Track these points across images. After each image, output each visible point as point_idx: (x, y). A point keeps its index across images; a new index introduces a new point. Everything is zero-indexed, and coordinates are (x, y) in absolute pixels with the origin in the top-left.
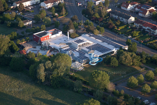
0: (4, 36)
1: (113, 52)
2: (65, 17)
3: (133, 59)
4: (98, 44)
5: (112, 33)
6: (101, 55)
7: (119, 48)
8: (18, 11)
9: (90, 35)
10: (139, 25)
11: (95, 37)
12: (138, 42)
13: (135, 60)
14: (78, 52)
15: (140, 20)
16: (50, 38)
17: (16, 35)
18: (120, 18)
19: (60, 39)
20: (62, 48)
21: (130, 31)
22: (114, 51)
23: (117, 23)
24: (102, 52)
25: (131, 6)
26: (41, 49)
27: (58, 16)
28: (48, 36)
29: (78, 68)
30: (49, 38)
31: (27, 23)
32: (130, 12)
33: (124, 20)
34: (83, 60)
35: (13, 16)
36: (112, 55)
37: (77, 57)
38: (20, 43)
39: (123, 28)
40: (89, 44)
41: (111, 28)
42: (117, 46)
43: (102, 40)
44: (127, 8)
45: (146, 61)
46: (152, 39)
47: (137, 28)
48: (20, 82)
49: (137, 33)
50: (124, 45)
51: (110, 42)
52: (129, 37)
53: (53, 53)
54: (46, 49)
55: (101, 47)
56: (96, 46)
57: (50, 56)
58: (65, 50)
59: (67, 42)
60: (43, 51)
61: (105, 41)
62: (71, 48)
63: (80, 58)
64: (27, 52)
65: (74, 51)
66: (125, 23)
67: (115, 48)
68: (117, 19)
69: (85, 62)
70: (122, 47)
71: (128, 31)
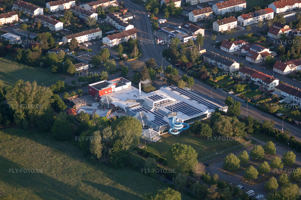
0: (45, 88)
1: (205, 115)
2: (138, 59)
3: (234, 127)
4: (184, 103)
5: (204, 86)
6: (187, 119)
7: (214, 109)
8: (70, 49)
9: (173, 89)
10: (245, 74)
11: (179, 92)
12: (244, 101)
13: (237, 128)
14: (154, 113)
15: (247, 68)
16: (113, 91)
17: (63, 86)
18: (218, 64)
19: (128, 94)
20: (130, 108)
21: (232, 84)
22: (207, 114)
23: (213, 70)
24: (188, 115)
25: (235, 46)
26: (99, 108)
27: (127, 59)
28: (111, 89)
29: (152, 138)
30: (111, 91)
31: (82, 68)
32: (234, 55)
33: (223, 66)
34: (160, 127)
35: (61, 57)
36: (204, 119)
37: (152, 121)
38: (69, 97)
39: (222, 79)
40: (170, 102)
41: (204, 78)
42: (212, 106)
43: (189, 96)
44: (229, 49)
45: (253, 129)
46: (264, 97)
47: (243, 79)
48: (65, 156)
49: (242, 87)
50: (222, 106)
51: (202, 100)
52: (230, 93)
53: (116, 114)
54: (107, 108)
55: (188, 106)
56: (180, 106)
57: (112, 119)
58: (134, 110)
59: (138, 98)
60: (102, 110)
61: (195, 97)
62: (143, 107)
63: (156, 122)
64: (78, 112)
65: (147, 112)
66: (225, 71)
67: (209, 109)
68: (213, 65)
69: (163, 129)
70: (219, 107)
71: (229, 84)
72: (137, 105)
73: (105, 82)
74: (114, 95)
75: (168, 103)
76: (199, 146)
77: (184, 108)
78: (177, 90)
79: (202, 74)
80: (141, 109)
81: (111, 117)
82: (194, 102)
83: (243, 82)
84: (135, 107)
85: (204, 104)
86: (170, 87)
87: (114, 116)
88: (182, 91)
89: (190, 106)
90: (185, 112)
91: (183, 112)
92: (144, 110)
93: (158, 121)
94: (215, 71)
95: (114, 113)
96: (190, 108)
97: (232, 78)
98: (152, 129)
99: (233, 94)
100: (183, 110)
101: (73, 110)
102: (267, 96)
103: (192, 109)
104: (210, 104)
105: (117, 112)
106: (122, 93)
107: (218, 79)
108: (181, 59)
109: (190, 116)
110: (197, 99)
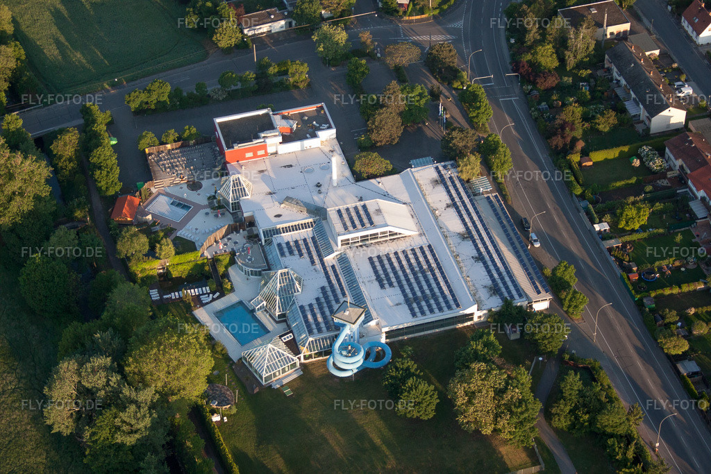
1: (469, 317)
2: (435, 17)
4: (432, 251)
7: (502, 299)
9: (441, 176)
10: (679, 162)
11: (451, 196)
12: (619, 271)
14: (326, 274)
15: (691, 142)
18: (631, 93)
19: (308, 171)
20: (277, 232)
23: (601, 120)
24: (412, 310)
26: (209, 205)
27: (405, 13)
28: (264, 147)
29: (268, 378)
32: (706, 56)
33: (640, 106)
34: (311, 339)
36: (460, 325)
37: (302, 307)
38: (154, 146)
39: (612, 157)
40: (398, 236)
41: (557, 146)
42: (505, 283)
43: (467, 220)
44: (699, 33)
45: (570, 420)
46: (691, 266)
47: (670, 174)
48: (10, 383)
49: (639, 217)
50: (536, 288)
51: (491, 248)
52: (597, 227)
53: (236, 243)
54: (228, 210)
55: (432, 270)
56: (413, 261)
57: (215, 261)
58: (284, 245)
59: (322, 196)
60: (211, 215)
61: (478, 231)
62: (313, 238)
63: (310, 317)
64: (148, 208)
65: (313, 262)
66: (643, 121)
67: (488, 295)
68: (619, 92)
69: (317, 346)
70: (521, 294)
71: (618, 184)
72: (305, 226)
73: (267, 115)
74: (269, 169)
75: (388, 238)
76: (375, 448)
77: (420, 275)
78: (449, 183)
79: (557, 129)
80: (303, 247)
81: (216, 253)
82: (467, 250)
83: (665, 183)
84: (292, 233)
85: (487, 267)
86: (440, 166)
87: (225, 251)
88: (459, 194)
89: (440, 268)
90: (410, 295)
91: (408, 291)
92: (309, 253)
93: (317, 311)
94: (606, 123)
95: (234, 236)
96: (436, 279)
97: (637, 163)
98: (289, 337)
99: (604, 236)
100: (410, 285)
101: (131, 204)
102: (703, 266)
103: (438, 284)
104: (504, 274)
105: (246, 232)
106: (291, 166)
107: (598, 156)
108: (533, 54)
109: (414, 315)
110: (478, 241)
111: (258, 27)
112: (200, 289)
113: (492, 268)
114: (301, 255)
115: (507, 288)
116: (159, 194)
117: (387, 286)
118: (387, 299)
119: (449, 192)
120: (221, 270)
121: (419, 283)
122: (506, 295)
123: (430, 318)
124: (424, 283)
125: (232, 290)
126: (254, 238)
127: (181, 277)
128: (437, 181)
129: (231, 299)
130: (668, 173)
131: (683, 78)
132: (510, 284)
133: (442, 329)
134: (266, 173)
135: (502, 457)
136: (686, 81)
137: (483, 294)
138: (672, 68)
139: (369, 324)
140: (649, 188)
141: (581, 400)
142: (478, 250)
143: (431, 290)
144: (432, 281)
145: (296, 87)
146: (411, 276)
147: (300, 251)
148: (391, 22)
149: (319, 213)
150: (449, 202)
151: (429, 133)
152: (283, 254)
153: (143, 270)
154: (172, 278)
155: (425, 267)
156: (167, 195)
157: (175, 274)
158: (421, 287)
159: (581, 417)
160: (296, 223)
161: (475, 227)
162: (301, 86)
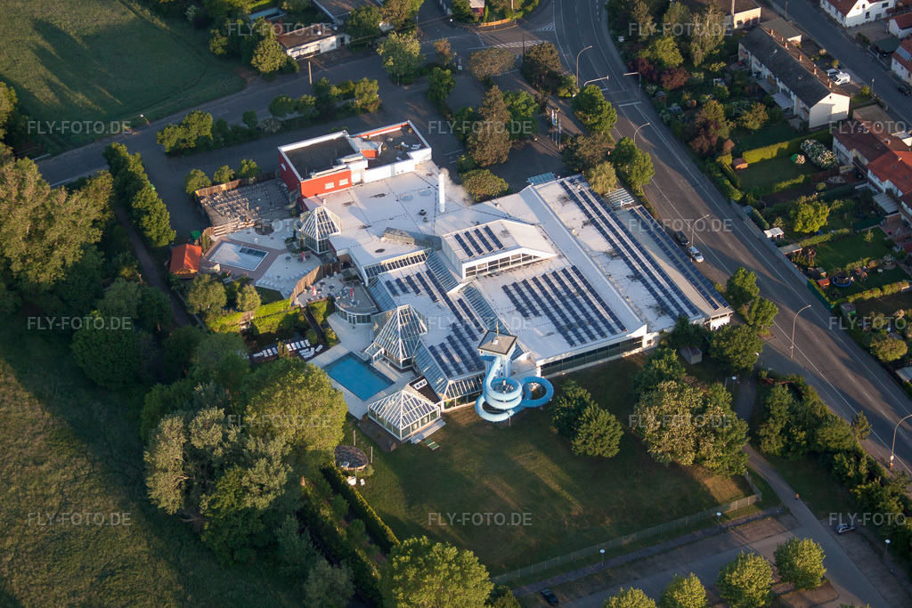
1: (636, 342)
3: (702, 438)
4: (578, 273)
6: (558, 358)
7: (674, 317)
9: (569, 192)
10: (853, 154)
11: (586, 212)
12: (804, 279)
14: (454, 309)
16: (355, 178)
18: (778, 83)
19: (406, 199)
20: (383, 269)
22: (640, 338)
23: (748, 116)
24: (568, 338)
25: (868, 5)
27: (481, 18)
28: (348, 175)
29: (406, 431)
30: (350, 181)
32: (857, 39)
33: (792, 97)
34: (451, 382)
36: (627, 354)
37: (432, 348)
38: (205, 187)
39: (770, 157)
40: (533, 260)
41: (701, 150)
42: (673, 301)
43: (612, 236)
44: (845, 13)
45: (783, 442)
46: (889, 267)
47: (842, 170)
48: (82, 467)
49: (818, 217)
50: (712, 303)
51: (648, 265)
52: (769, 234)
53: (331, 287)
54: (313, 252)
55: (583, 294)
56: (557, 286)
57: (310, 310)
58: (394, 283)
59: (429, 224)
60: (294, 261)
61: (628, 248)
62: (428, 272)
63: (444, 358)
64: (212, 258)
65: (434, 299)
66: (797, 116)
67: (655, 316)
68: (763, 85)
69: (459, 390)
70: (695, 311)
71: (784, 185)
72: (415, 260)
73: (342, 139)
74: (356, 200)
75: (522, 264)
76: (554, 495)
77: (569, 300)
78: (581, 199)
79: (698, 130)
80: (417, 283)
81: (309, 300)
82: (620, 268)
83: (838, 180)
84: (401, 268)
85: (647, 286)
86: (566, 180)
87: (320, 297)
88: (595, 209)
89: (592, 291)
90: (563, 323)
91: (558, 318)
92: (428, 289)
93: (452, 351)
94: (755, 119)
95: (327, 280)
96: (590, 303)
97: (801, 159)
98: (423, 383)
99: (778, 242)
100: (559, 311)
101: (192, 254)
102: (902, 266)
103: (593, 308)
104: (670, 291)
105: (341, 275)
106: (383, 195)
107: (753, 156)
108: (652, 50)
109: (572, 343)
110: (631, 259)
111: (304, 46)
112: (297, 343)
113: (653, 286)
114: (417, 291)
115: (677, 306)
116: (222, 242)
117: (532, 315)
118: (535, 329)
119: (583, 208)
120: (320, 319)
121: (570, 309)
122: (677, 313)
123: (591, 346)
124: (576, 309)
125: (337, 341)
126: (354, 280)
127: (269, 332)
128: (565, 198)
129: (337, 351)
130: (841, 168)
131: (836, 63)
132: (679, 301)
133: (606, 360)
134: (353, 205)
135: (709, 490)
136: (839, 68)
137: (650, 315)
138: (820, 55)
139: (519, 358)
140: (822, 186)
141: (793, 417)
142: (633, 268)
143: (587, 315)
144: (586, 306)
145: (365, 111)
146: (559, 303)
147: (415, 287)
148: (466, 30)
149: (431, 243)
150: (586, 219)
151: (540, 149)
152: (395, 293)
153: (223, 327)
154: (260, 335)
155: (574, 291)
156: (232, 242)
157: (262, 330)
158: (573, 313)
159: (797, 435)
160: (405, 257)
161: (624, 243)
162: (371, 110)
